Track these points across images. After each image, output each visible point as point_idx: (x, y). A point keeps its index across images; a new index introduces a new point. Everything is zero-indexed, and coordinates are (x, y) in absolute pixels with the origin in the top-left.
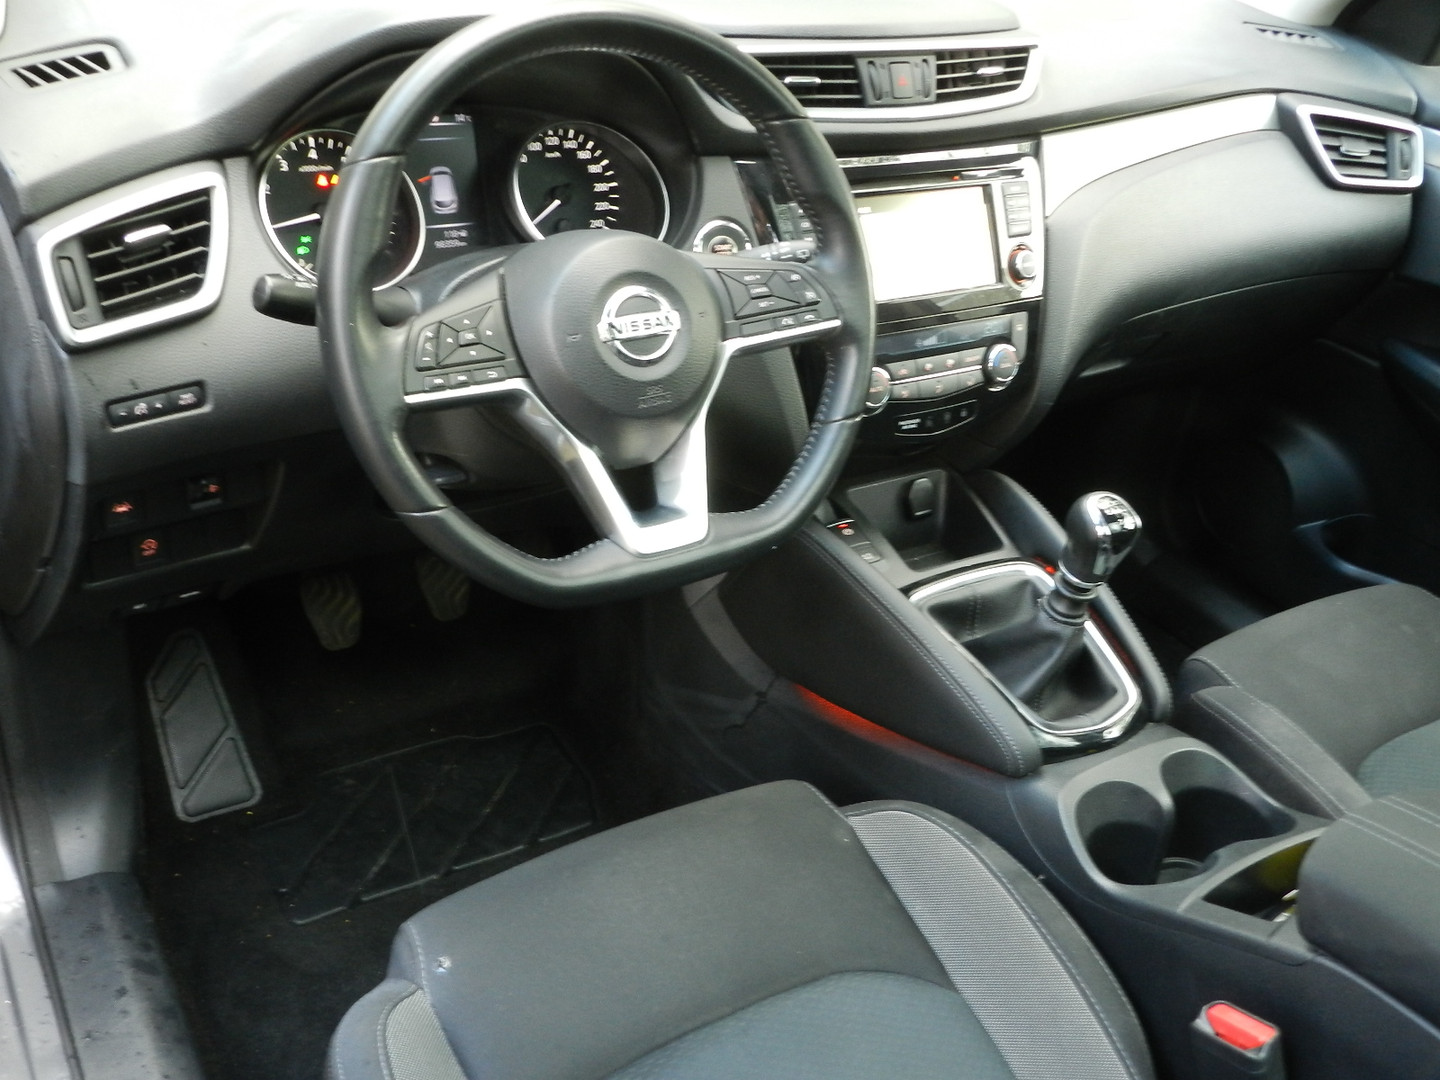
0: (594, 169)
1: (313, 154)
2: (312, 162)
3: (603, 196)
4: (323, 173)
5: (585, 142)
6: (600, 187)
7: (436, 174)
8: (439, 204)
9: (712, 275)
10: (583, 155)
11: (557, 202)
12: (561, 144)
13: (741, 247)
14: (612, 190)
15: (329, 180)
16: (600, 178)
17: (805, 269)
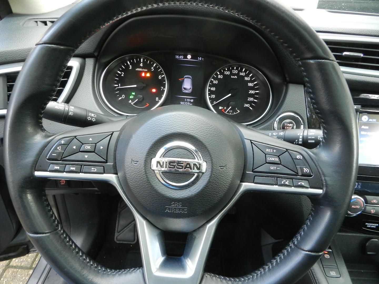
0: (250, 84)
1: (141, 65)
2: (140, 67)
3: (252, 96)
4: (143, 71)
5: (249, 74)
6: (251, 92)
7: (185, 78)
8: (185, 89)
9: (248, 143)
10: (246, 79)
11: (230, 95)
12: (238, 73)
13: (298, 127)
14: (256, 94)
15: (145, 74)
16: (252, 88)
17: (307, 153)
